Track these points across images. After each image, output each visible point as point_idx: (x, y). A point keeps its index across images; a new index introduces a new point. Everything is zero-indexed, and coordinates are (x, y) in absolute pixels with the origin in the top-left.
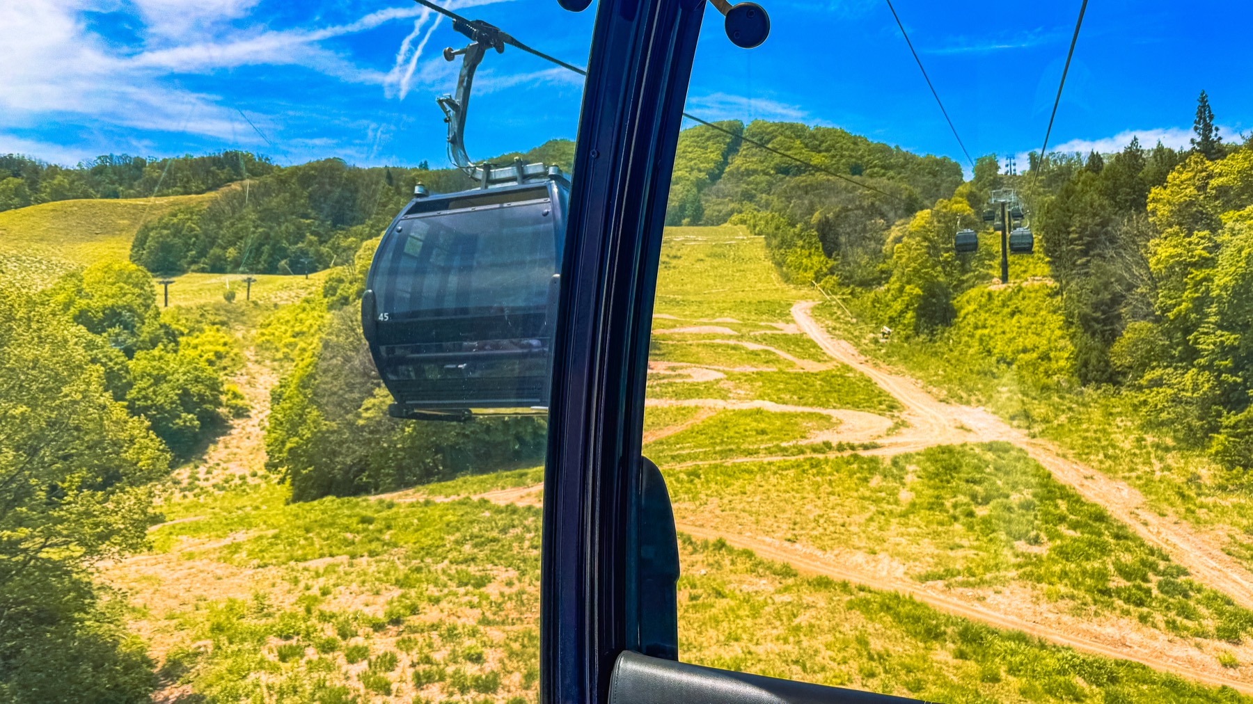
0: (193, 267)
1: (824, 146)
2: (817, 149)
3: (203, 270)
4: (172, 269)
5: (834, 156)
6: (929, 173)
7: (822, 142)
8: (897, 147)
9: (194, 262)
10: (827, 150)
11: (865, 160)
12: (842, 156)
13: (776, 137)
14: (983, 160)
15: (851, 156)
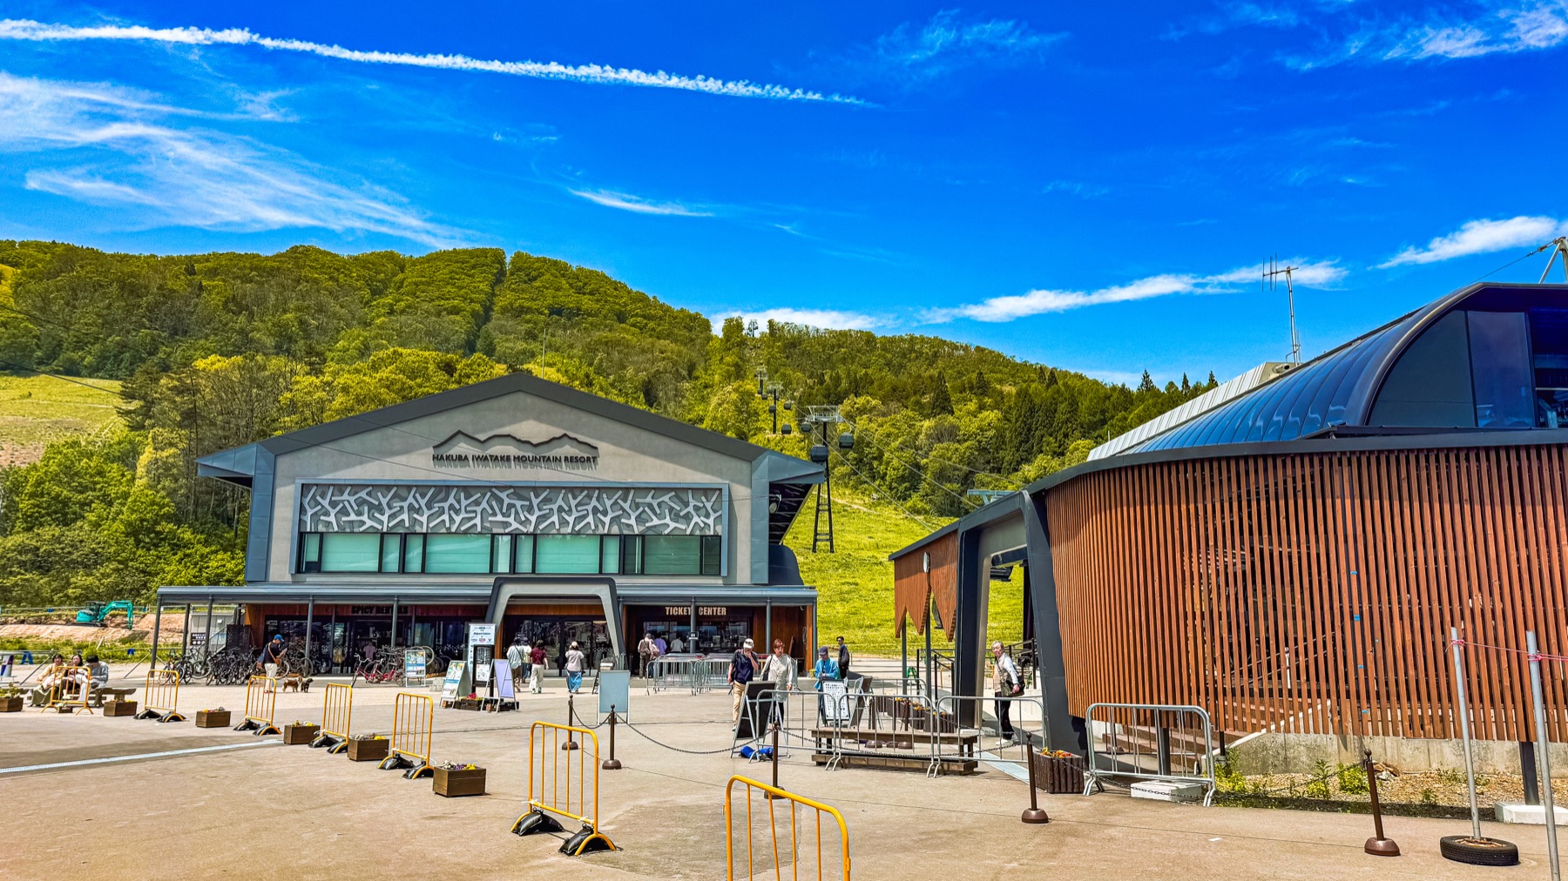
0: (43, 368)
1: (588, 289)
2: (580, 291)
3: (57, 372)
4: (22, 368)
5: (598, 301)
6: (684, 327)
7: (585, 284)
8: (654, 297)
9: (41, 362)
10: (591, 293)
11: (628, 308)
12: (606, 302)
13: (543, 274)
14: (732, 320)
15: (615, 303)
